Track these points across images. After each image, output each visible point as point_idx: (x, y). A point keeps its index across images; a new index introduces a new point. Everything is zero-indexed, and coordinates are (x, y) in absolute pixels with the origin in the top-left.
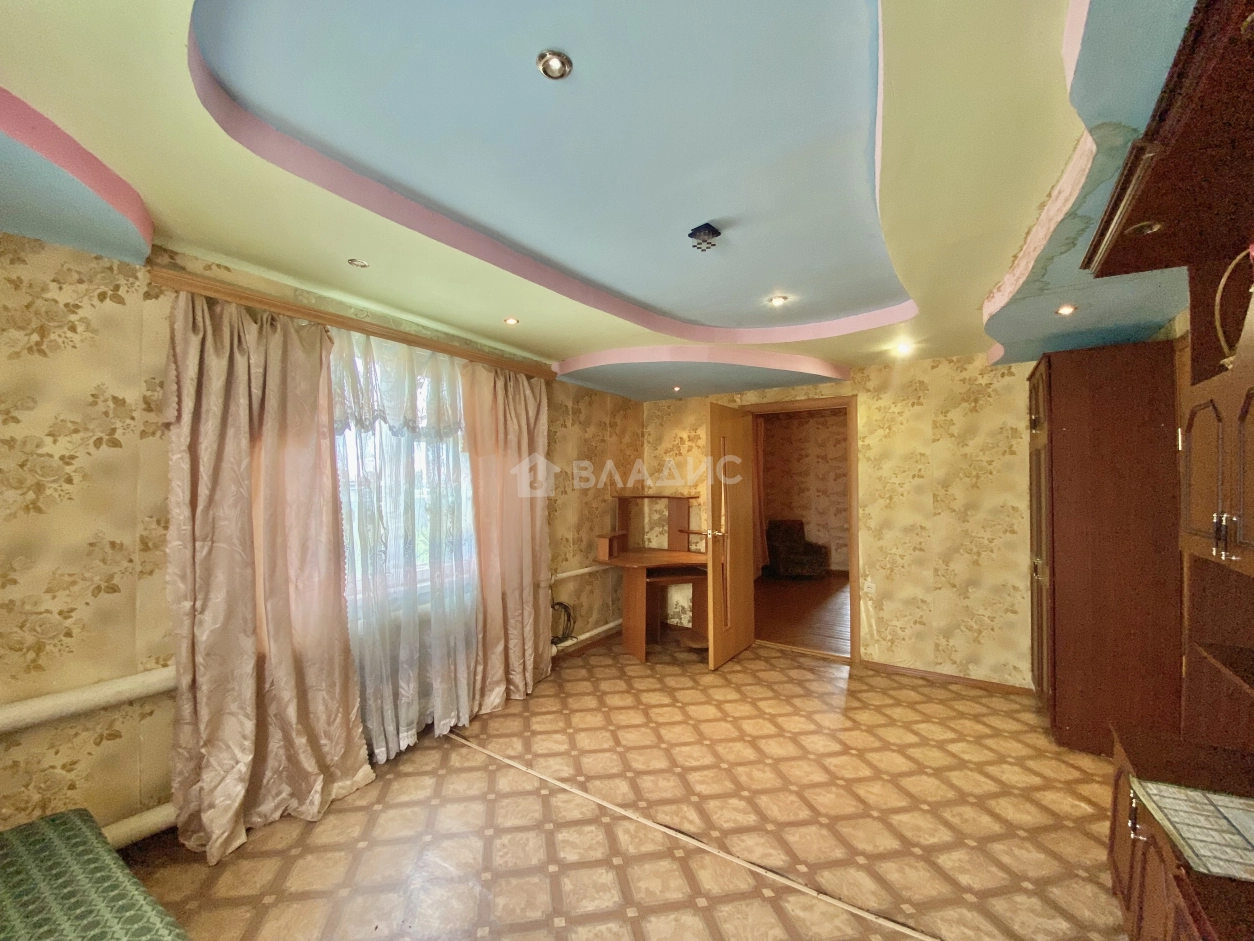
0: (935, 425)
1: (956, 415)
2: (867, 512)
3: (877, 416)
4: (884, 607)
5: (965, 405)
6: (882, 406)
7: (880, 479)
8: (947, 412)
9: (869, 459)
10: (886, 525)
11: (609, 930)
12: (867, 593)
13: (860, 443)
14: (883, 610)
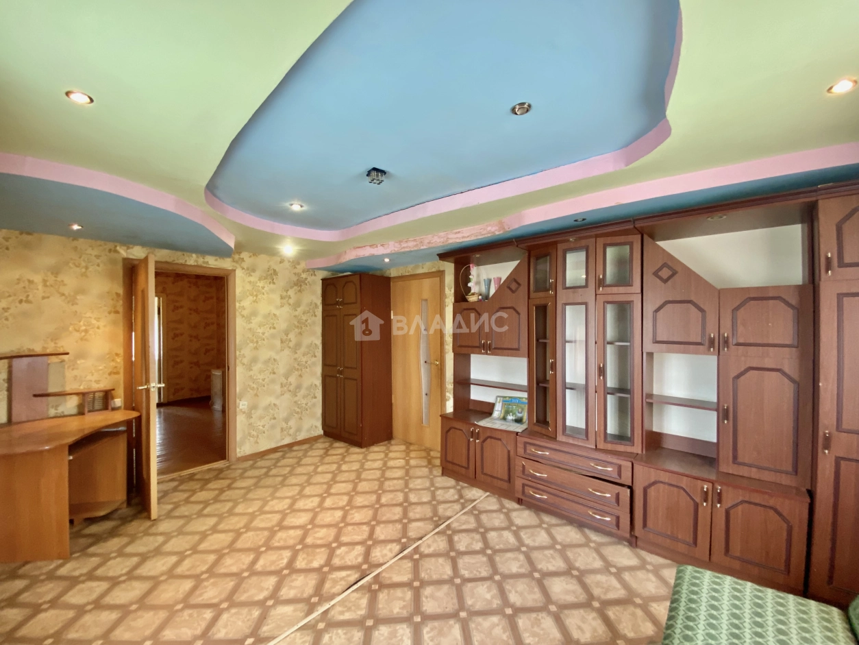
0: (282, 298)
1: (291, 293)
2: (242, 353)
3: (248, 287)
4: (253, 416)
5: (296, 287)
6: (252, 280)
7: (250, 329)
8: (288, 290)
9: (243, 316)
10: (254, 360)
11: (428, 633)
12: (241, 410)
13: (237, 304)
14: (252, 417)
